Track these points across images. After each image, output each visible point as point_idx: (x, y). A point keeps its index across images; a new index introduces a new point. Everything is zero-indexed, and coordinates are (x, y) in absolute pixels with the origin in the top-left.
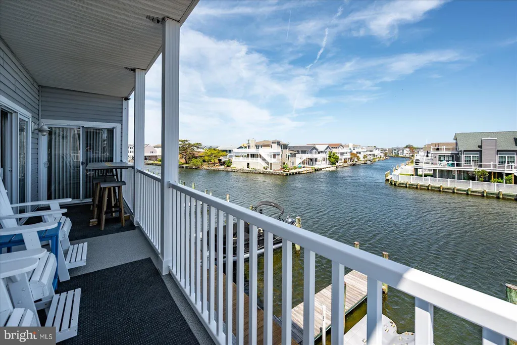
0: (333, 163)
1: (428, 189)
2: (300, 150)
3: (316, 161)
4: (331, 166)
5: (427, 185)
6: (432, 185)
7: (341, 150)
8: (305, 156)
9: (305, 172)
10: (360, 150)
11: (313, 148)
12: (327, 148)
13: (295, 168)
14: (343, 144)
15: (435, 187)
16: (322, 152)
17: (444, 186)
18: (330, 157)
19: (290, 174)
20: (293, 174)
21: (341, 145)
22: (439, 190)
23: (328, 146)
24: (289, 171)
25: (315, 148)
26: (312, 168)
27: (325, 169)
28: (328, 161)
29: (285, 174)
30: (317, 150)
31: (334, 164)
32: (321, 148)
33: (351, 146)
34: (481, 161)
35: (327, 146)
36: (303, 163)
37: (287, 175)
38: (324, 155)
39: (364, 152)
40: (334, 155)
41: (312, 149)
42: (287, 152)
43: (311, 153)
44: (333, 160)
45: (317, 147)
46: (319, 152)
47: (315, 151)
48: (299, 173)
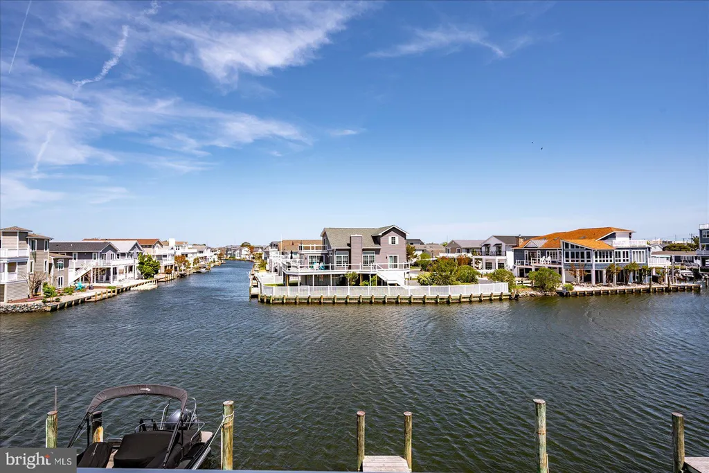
0: (148, 276)
1: (308, 302)
2: (75, 252)
3: (115, 273)
4: (145, 281)
5: (306, 296)
6: (312, 296)
7: (158, 251)
8: (90, 265)
9: (99, 297)
10: (186, 251)
11: (106, 248)
12: (133, 249)
13: (70, 291)
14: (161, 240)
15: (315, 299)
16: (123, 255)
17: (324, 296)
18: (141, 263)
19: (62, 307)
20: (70, 305)
21: (159, 242)
22: (319, 302)
23: (136, 244)
24: (58, 300)
25: (111, 248)
26: (109, 287)
27: (135, 288)
28: (137, 272)
29: (49, 309)
30: (115, 250)
31: (151, 276)
32: (123, 247)
33: (172, 243)
34: (350, 263)
35: (135, 242)
36: (86, 278)
37: (54, 309)
38: (129, 261)
39: (193, 253)
40: (150, 259)
41: (106, 250)
42: (47, 257)
43: (103, 257)
44: (149, 269)
45: (115, 244)
46: (118, 255)
47: (110, 252)
48: (83, 301)
